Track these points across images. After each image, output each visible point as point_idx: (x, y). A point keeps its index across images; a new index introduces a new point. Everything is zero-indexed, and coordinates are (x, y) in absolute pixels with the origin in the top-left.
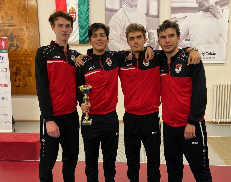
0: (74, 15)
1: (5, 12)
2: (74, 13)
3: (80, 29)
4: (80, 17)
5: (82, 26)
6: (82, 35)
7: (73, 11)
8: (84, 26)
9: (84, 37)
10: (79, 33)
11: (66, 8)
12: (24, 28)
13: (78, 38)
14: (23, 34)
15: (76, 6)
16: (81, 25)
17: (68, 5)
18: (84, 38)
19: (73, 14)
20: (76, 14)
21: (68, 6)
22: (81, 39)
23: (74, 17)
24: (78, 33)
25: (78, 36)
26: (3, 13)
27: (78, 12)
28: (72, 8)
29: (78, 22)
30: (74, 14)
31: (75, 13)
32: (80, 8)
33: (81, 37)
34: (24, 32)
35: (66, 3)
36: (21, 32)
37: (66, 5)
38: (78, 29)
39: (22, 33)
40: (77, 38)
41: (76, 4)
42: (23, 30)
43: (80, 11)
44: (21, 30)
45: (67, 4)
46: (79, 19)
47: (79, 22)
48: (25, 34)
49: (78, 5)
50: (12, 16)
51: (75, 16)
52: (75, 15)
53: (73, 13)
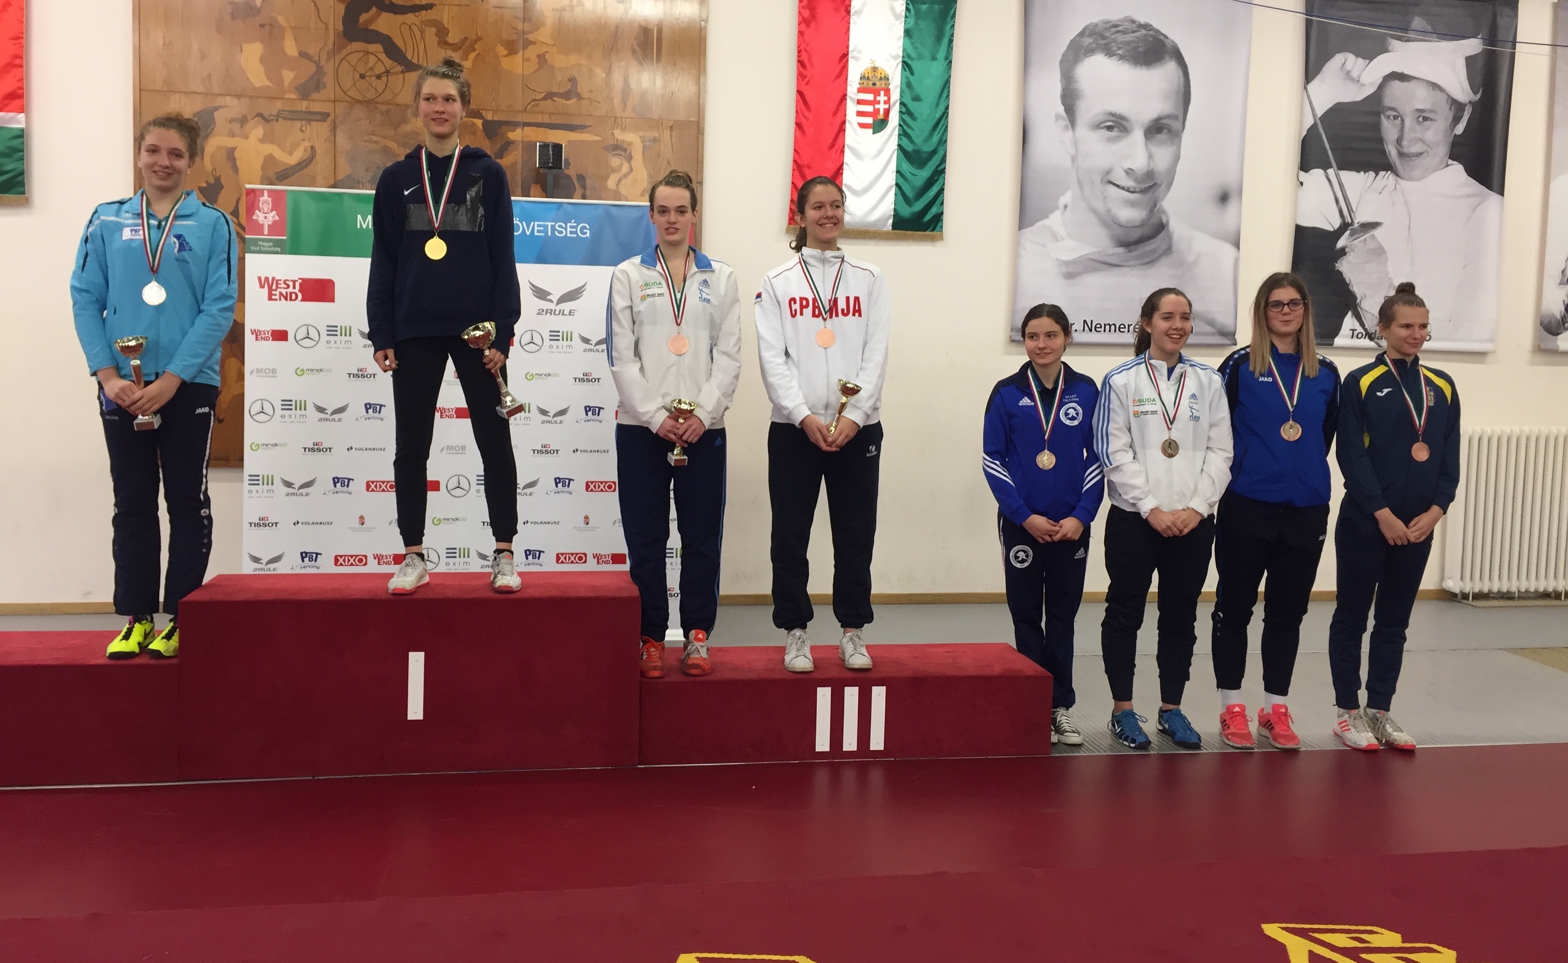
0: (879, 102)
1: (539, 56)
2: (882, 93)
3: (907, 167)
4: (906, 111)
5: (917, 152)
6: (910, 194)
7: (874, 84)
8: (925, 156)
9: (921, 200)
10: (897, 185)
11: (845, 68)
12: (630, 144)
13: (893, 207)
14: (625, 168)
15: (895, 63)
16: (909, 148)
17: (855, 54)
18: (919, 206)
19: (875, 98)
20: (889, 99)
21: (856, 59)
22: (907, 212)
23: (882, 112)
24: (894, 183)
25: (891, 197)
26: (528, 60)
27: (898, 90)
28: (875, 69)
29: (896, 132)
30: (882, 98)
31: (887, 92)
32: (912, 73)
33: (908, 201)
34: (629, 158)
35: (848, 47)
36: (615, 161)
37: (845, 56)
38: (893, 166)
39: (621, 167)
40: (888, 206)
41: (894, 54)
42: (625, 150)
43: (907, 85)
44: (619, 148)
45: (850, 49)
46: (902, 119)
47: (904, 133)
48: (631, 170)
49: (900, 60)
50: (573, 80)
51: (887, 106)
52: (885, 102)
53: (877, 93)
